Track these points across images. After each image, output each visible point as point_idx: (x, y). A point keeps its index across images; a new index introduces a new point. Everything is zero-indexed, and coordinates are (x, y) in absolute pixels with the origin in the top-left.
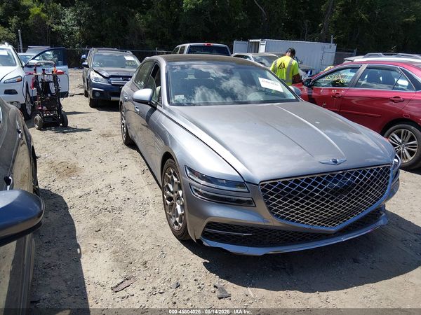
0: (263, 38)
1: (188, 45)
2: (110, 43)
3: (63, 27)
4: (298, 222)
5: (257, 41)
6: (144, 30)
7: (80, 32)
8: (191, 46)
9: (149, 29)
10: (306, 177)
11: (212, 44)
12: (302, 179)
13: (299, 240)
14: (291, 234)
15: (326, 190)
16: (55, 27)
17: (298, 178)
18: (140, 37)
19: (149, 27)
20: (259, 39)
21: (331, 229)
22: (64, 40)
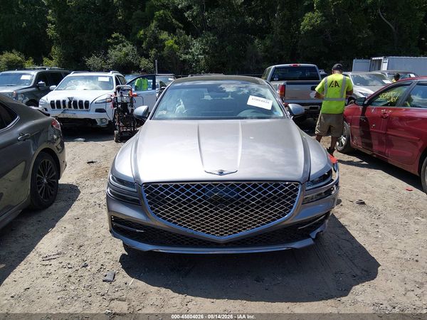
0: (386, 55)
1: (274, 66)
2: (230, 69)
3: (190, 57)
4: (180, 225)
5: (380, 58)
6: (261, 54)
7: (206, 60)
8: (276, 68)
9: (267, 54)
10: (186, 183)
11: (298, 65)
12: (182, 185)
13: (187, 244)
14: (179, 237)
15: (204, 197)
16: (183, 56)
17: (178, 184)
18: (258, 62)
19: (266, 52)
20: (381, 56)
21: (217, 238)
22: (191, 68)
